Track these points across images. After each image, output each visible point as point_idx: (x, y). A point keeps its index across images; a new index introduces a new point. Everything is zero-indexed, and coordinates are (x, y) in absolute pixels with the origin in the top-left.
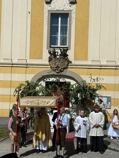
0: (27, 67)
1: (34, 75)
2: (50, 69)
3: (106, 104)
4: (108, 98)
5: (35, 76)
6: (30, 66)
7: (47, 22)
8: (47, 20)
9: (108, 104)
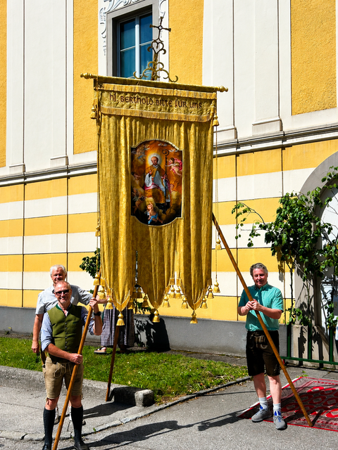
0: (283, 147)
1: (312, 170)
5: (313, 173)
6: (295, 141)
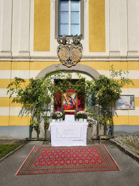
2: (59, 63)
3: (130, 105)
4: (131, 96)
6: (34, 60)
7: (55, 7)
8: (55, 3)
9: (132, 105)
